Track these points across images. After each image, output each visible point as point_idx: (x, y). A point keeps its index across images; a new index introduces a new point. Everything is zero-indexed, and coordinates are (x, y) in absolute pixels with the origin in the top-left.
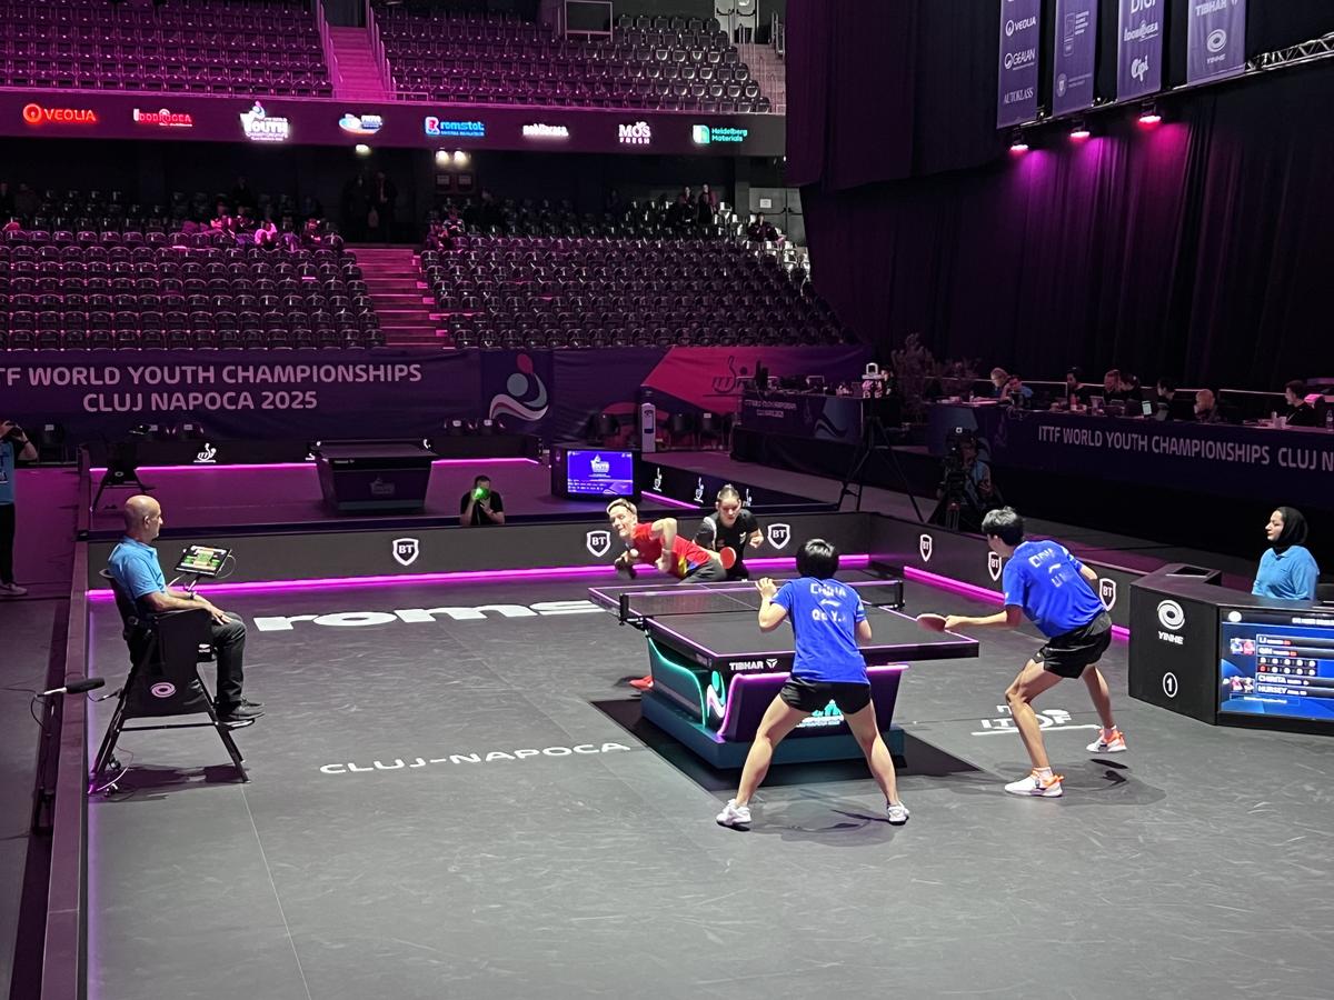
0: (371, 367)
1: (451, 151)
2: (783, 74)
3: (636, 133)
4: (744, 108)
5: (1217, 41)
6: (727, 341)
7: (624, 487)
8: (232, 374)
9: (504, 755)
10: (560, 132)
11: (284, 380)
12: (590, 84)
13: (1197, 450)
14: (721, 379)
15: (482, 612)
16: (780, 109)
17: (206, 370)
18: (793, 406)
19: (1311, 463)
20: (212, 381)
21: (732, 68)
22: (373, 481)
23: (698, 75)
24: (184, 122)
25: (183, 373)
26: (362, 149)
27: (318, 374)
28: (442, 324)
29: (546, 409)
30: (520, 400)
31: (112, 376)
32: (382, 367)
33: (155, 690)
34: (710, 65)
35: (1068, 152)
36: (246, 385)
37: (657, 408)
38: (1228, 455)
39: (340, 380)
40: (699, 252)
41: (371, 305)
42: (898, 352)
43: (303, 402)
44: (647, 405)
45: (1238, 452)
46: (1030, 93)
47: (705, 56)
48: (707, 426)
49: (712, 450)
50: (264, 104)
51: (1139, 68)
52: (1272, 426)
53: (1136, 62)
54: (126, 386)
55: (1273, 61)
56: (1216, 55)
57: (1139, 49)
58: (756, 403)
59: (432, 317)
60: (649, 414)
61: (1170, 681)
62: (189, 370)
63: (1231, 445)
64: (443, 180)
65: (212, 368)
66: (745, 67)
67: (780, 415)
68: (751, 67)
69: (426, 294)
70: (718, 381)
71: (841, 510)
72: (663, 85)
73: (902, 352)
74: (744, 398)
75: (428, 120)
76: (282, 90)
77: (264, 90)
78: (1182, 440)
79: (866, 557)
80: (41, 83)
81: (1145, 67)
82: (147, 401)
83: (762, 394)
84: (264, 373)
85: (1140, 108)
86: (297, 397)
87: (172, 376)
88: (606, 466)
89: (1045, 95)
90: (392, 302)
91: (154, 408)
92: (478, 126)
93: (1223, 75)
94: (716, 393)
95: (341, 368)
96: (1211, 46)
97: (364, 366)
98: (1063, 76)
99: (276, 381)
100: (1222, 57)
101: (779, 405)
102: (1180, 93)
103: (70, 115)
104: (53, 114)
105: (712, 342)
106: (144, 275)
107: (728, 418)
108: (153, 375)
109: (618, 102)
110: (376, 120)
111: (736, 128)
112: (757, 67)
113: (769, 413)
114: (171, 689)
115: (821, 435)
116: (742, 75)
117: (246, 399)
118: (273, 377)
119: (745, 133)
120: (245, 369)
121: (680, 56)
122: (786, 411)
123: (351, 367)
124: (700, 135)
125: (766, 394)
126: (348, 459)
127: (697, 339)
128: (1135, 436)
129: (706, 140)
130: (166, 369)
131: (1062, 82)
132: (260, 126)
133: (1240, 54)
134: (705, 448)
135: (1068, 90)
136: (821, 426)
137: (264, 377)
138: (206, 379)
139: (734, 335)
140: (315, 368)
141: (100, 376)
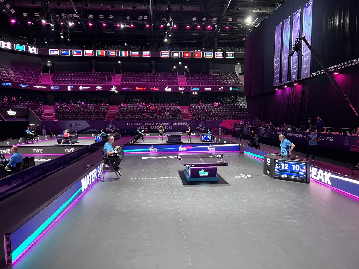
0: (180, 123)
1: (195, 92)
2: (244, 79)
3: (221, 89)
4: (238, 85)
5: (306, 71)
6: (233, 119)
9: (158, 178)
10: (210, 89)
12: (215, 82)
14: (232, 125)
16: (243, 85)
18: (240, 129)
22: (173, 139)
23: (232, 80)
24: (157, 89)
25: (154, 124)
26: (182, 92)
27: (172, 124)
28: (191, 117)
29: (205, 129)
30: (201, 128)
31: (145, 124)
32: (182, 123)
34: (234, 79)
35: (284, 89)
39: (175, 125)
40: (230, 106)
41: (181, 114)
43: (170, 128)
46: (278, 81)
47: (233, 77)
48: (229, 132)
50: (168, 86)
51: (294, 76)
55: (315, 74)
57: (294, 73)
58: (235, 128)
60: (220, 129)
62: (155, 123)
63: (301, 135)
64: (194, 96)
67: (238, 130)
69: (189, 112)
72: (226, 82)
73: (255, 120)
75: (191, 88)
76: (171, 84)
77: (169, 84)
80: (139, 84)
81: (295, 76)
85: (294, 82)
87: (153, 124)
89: (280, 81)
90: (184, 114)
92: (198, 88)
93: (307, 77)
94: (231, 127)
96: (305, 72)
98: (283, 78)
100: (307, 74)
101: (238, 128)
102: (301, 80)
103: (142, 88)
104: (140, 88)
105: (231, 119)
107: (232, 130)
109: (219, 84)
110: (184, 88)
112: (241, 79)
113: (237, 130)
115: (244, 133)
116: (238, 80)
118: (166, 124)
119: (238, 88)
121: (229, 77)
123: (177, 123)
124: (231, 89)
126: (170, 135)
127: (228, 119)
132: (168, 89)
133: (310, 74)
134: (229, 135)
135: (284, 80)
138: (157, 124)
141: (143, 124)
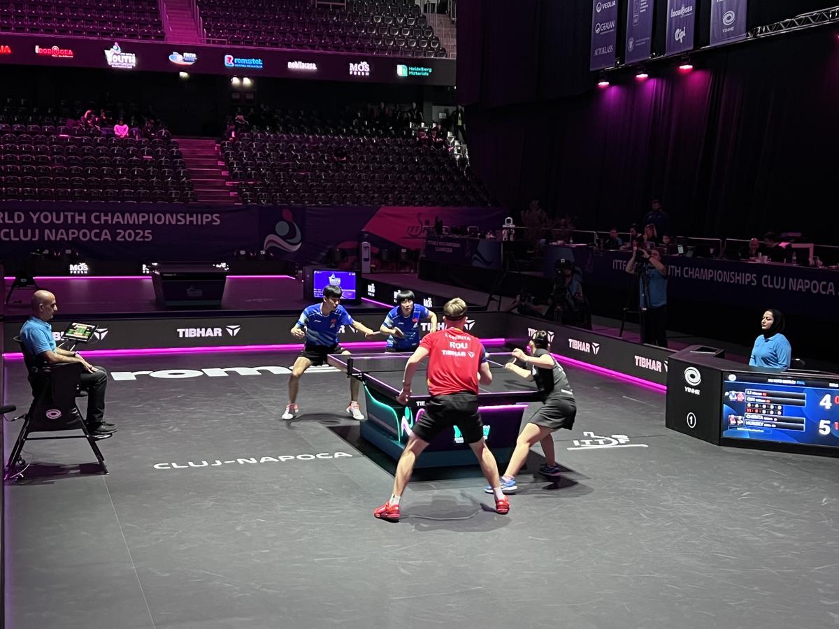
0: (188, 215)
1: (241, 78)
2: (455, 33)
3: (360, 69)
4: (430, 54)
5: (729, 18)
6: (417, 203)
7: (350, 294)
8: (98, 218)
9: (271, 459)
10: (312, 67)
11: (131, 222)
12: (331, 36)
13: (712, 276)
14: (413, 228)
15: (258, 371)
16: (452, 55)
17: (80, 215)
18: (458, 245)
19: (782, 285)
20: (84, 222)
21: (422, 29)
22: (188, 288)
23: (400, 33)
24: (68, 54)
25: (66, 217)
26: (183, 74)
27: (153, 219)
28: (233, 188)
29: (300, 245)
30: (284, 238)
31: (19, 218)
32: (195, 215)
33: (49, 414)
34: (408, 26)
35: (635, 87)
36: (106, 225)
37: (371, 245)
38: (731, 279)
39: (167, 223)
40: (400, 146)
41: (187, 175)
42: (525, 212)
43: (143, 237)
44: (365, 243)
45: (737, 278)
46: (611, 49)
47: (405, 20)
48: (403, 257)
49: (407, 273)
50: (121, 45)
51: (680, 35)
52: (758, 261)
53: (678, 30)
54: (28, 224)
55: (764, 32)
56: (728, 27)
57: (680, 22)
58: (434, 243)
59: (228, 184)
60: (366, 248)
61: (691, 418)
62: (69, 214)
63: (733, 273)
64: (237, 96)
65: (84, 214)
66: (430, 28)
67: (450, 251)
68: (434, 28)
69: (223, 168)
70: (410, 229)
71: (488, 311)
72: (378, 38)
73: (528, 212)
74: (428, 239)
75: (226, 57)
76: (132, 36)
77: (119, 35)
78: (702, 270)
79: (503, 340)
81: (683, 34)
82: (42, 234)
83: (439, 237)
84: (118, 218)
85: (680, 60)
86: (139, 233)
87: (58, 219)
88: (339, 280)
89: (620, 50)
90: (202, 174)
91: (46, 239)
92: (259, 61)
93: (732, 40)
94: (409, 236)
95: (168, 216)
96: (725, 21)
97: (183, 215)
98: (632, 39)
99: (126, 223)
100: (732, 29)
101: (450, 244)
102: (705, 51)
105: (407, 204)
106: (41, 153)
107: (417, 252)
108: (46, 218)
109: (349, 48)
110: (194, 56)
111: (425, 67)
112: (438, 28)
113: (443, 249)
114: (59, 414)
115: (476, 264)
116: (428, 33)
117: (106, 234)
118: (124, 221)
119: (430, 70)
120: (106, 215)
121: (389, 20)
122: (454, 249)
123: (174, 215)
124: (402, 71)
125: (441, 237)
126: (172, 273)
127: (397, 202)
128: (673, 267)
129: (405, 74)
130: (54, 214)
131: (631, 43)
132: (119, 58)
133: (743, 27)
134: (402, 271)
135: (635, 47)
136: (476, 259)
137: (118, 220)
138: (80, 221)
139: (422, 199)
140: (151, 215)
141: (11, 218)
